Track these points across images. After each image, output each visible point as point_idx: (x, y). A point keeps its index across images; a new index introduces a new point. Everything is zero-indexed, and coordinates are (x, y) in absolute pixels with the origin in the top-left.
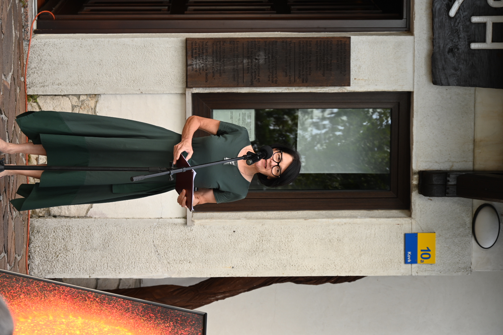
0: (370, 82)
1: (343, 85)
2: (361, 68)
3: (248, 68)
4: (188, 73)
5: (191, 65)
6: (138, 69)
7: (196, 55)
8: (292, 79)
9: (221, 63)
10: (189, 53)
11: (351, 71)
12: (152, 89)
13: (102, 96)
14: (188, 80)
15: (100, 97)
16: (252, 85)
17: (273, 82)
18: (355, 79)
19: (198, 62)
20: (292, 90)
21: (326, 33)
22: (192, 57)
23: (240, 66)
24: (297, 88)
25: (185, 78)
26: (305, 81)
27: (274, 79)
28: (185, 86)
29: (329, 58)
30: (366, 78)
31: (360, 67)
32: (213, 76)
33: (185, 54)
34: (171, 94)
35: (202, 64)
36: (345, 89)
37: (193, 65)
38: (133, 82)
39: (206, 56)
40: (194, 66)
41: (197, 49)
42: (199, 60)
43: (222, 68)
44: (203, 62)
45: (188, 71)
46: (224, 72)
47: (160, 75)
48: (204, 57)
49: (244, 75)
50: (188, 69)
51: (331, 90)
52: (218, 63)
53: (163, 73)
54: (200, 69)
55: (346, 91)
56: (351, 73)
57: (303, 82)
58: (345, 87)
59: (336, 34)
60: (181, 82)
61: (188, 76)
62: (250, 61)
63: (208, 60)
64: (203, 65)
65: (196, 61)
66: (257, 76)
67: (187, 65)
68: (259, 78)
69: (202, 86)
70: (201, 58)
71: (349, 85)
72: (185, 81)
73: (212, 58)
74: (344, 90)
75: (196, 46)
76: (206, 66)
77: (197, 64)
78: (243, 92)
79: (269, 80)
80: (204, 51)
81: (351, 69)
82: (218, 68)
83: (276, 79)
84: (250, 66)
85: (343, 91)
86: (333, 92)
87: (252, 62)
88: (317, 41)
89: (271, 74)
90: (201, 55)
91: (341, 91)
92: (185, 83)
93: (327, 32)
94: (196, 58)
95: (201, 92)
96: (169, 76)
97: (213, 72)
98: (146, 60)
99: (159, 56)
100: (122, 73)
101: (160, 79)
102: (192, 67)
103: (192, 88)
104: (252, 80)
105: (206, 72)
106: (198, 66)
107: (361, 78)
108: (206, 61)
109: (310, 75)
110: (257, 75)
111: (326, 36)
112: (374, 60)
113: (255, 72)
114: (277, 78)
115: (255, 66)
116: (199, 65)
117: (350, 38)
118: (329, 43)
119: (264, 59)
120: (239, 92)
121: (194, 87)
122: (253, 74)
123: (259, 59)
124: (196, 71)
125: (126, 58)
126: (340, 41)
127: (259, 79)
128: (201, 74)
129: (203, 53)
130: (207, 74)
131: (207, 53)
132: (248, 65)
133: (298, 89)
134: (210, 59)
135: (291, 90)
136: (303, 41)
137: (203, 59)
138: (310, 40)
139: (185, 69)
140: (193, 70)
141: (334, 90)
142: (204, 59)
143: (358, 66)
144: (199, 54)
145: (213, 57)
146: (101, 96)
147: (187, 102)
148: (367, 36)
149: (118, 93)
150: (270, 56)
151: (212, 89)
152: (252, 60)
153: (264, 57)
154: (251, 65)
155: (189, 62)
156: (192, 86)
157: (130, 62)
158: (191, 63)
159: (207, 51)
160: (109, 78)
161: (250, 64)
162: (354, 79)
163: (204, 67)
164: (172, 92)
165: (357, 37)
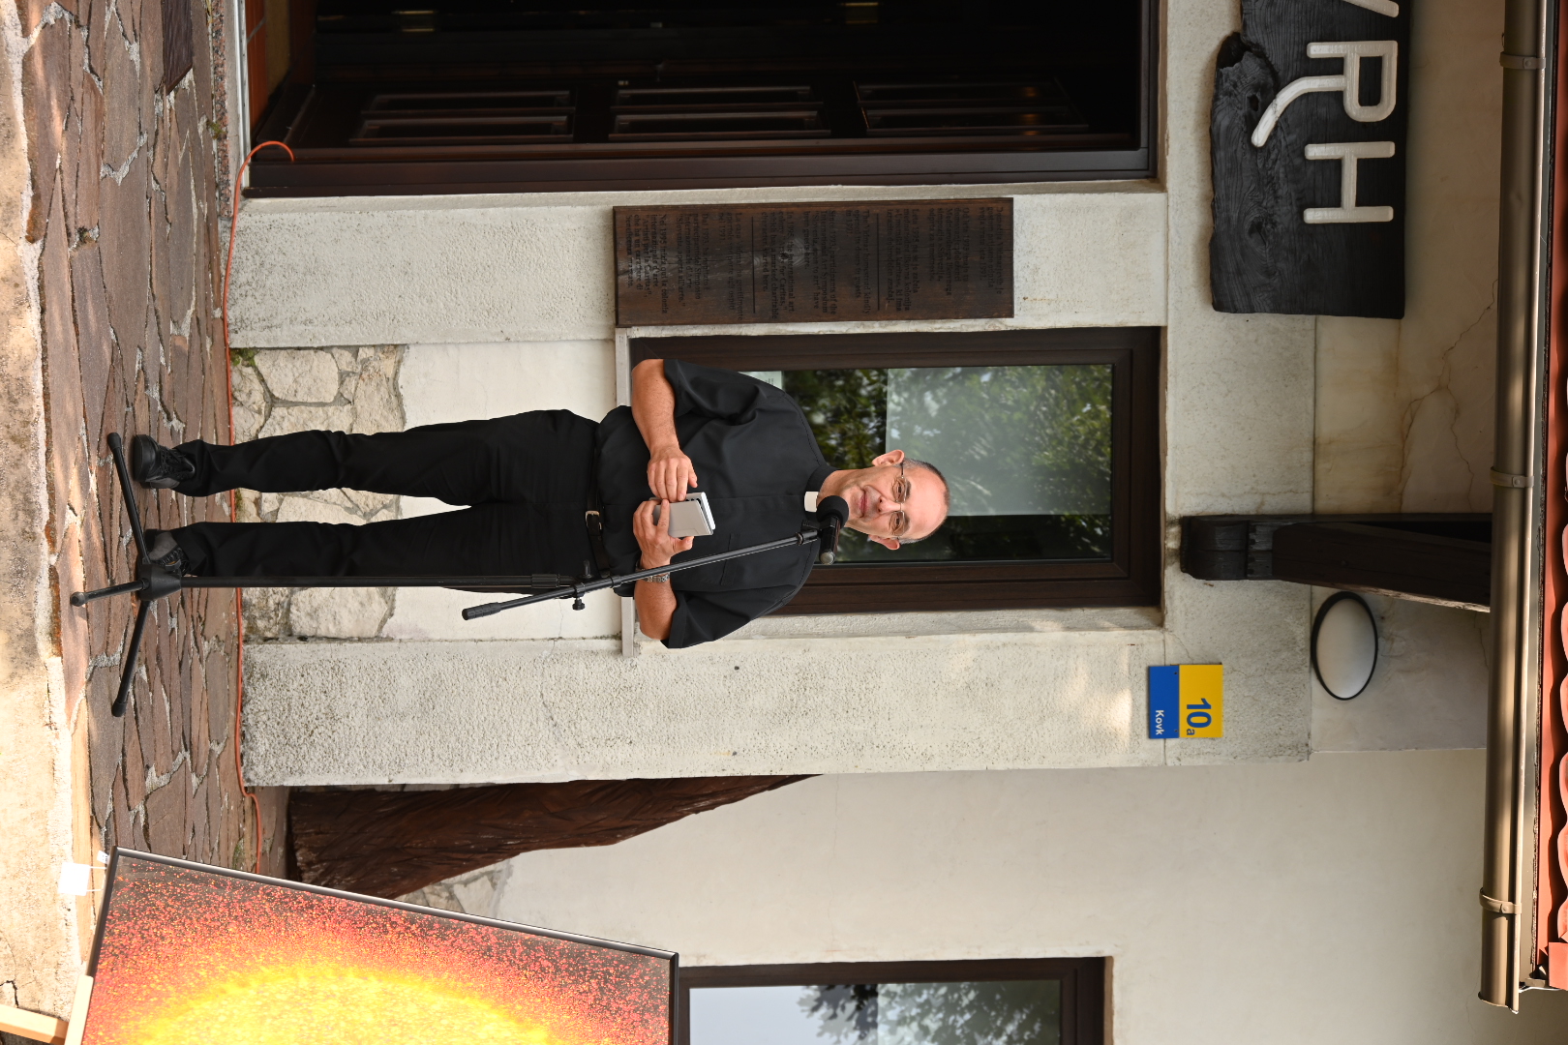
0: (1061, 304)
1: (996, 314)
2: (1040, 271)
3: (766, 276)
4: (620, 293)
5: (625, 272)
6: (498, 283)
7: (637, 249)
8: (873, 301)
9: (699, 267)
10: (622, 244)
11: (1015, 280)
12: (534, 330)
13: (412, 348)
14: (620, 309)
15: (407, 350)
16: (775, 318)
17: (825, 310)
18: (1025, 299)
19: (643, 264)
20: (873, 327)
21: (954, 186)
22: (629, 254)
23: (747, 272)
24: (884, 322)
25: (613, 301)
26: (903, 307)
27: (829, 304)
28: (612, 321)
29: (960, 250)
30: (1052, 296)
31: (1036, 270)
32: (681, 299)
33: (612, 244)
34: (580, 340)
35: (652, 269)
36: (1001, 323)
37: (632, 273)
38: (486, 313)
39: (664, 249)
40: (635, 275)
41: (641, 233)
42: (646, 261)
43: (701, 278)
44: (655, 265)
45: (619, 286)
46: (708, 288)
47: (550, 295)
48: (658, 252)
49: (756, 294)
50: (619, 281)
51: (968, 326)
52: (692, 266)
53: (559, 291)
54: (648, 281)
55: (1003, 329)
56: (1016, 284)
57: (899, 309)
58: (1000, 319)
59: (978, 188)
60: (602, 312)
61: (620, 300)
62: (769, 259)
63: (669, 259)
64: (655, 271)
65: (637, 263)
66: (787, 297)
67: (617, 273)
68: (791, 300)
69: (653, 322)
70: (650, 254)
71: (1011, 315)
72: (613, 309)
73: (676, 254)
74: (997, 325)
75: (639, 227)
76: (664, 274)
77: (642, 269)
78: (753, 334)
79: (816, 307)
80: (658, 239)
81: (1015, 275)
82: (693, 279)
83: (833, 302)
84: (770, 273)
85: (997, 329)
86: (971, 330)
87: (773, 263)
88: (932, 210)
89: (821, 291)
90: (650, 249)
91: (991, 329)
92: (614, 314)
93: (956, 183)
94: (638, 256)
95: (652, 336)
96: (574, 299)
97: (680, 289)
98: (516, 260)
99: (547, 250)
100: (459, 292)
101: (553, 305)
102: (630, 278)
103: (630, 327)
104: (774, 306)
105: (663, 288)
106: (643, 275)
107: (1040, 297)
108: (663, 263)
109: (915, 291)
110: (787, 294)
111: (952, 197)
112: (1070, 252)
113: (782, 286)
114: (836, 300)
115: (782, 271)
116: (646, 272)
117: (1011, 200)
118: (961, 213)
119: (803, 256)
120: (743, 334)
121: (635, 325)
122: (778, 292)
123: (792, 255)
124: (640, 286)
125: (470, 257)
126: (989, 208)
127: (791, 303)
128: (650, 293)
129: (655, 243)
130: (665, 294)
131: (665, 242)
132: (765, 270)
133: (886, 325)
134: (672, 258)
135: (869, 326)
136: (898, 211)
137: (655, 256)
138: (914, 207)
139: (612, 281)
140: (631, 284)
141: (973, 326)
142: (659, 256)
143: (1031, 267)
144: (646, 246)
145: (680, 253)
146: (408, 348)
147: (617, 360)
148: (1052, 196)
149: (449, 341)
150: (818, 247)
151: (679, 327)
152: (774, 257)
153: (804, 251)
154: (773, 271)
155: (622, 266)
156: (629, 323)
157: (479, 266)
158: (627, 269)
159: (664, 238)
160: (427, 304)
161: (769, 267)
162: (1021, 300)
163: (659, 278)
164: (583, 337)
165: (1028, 197)
